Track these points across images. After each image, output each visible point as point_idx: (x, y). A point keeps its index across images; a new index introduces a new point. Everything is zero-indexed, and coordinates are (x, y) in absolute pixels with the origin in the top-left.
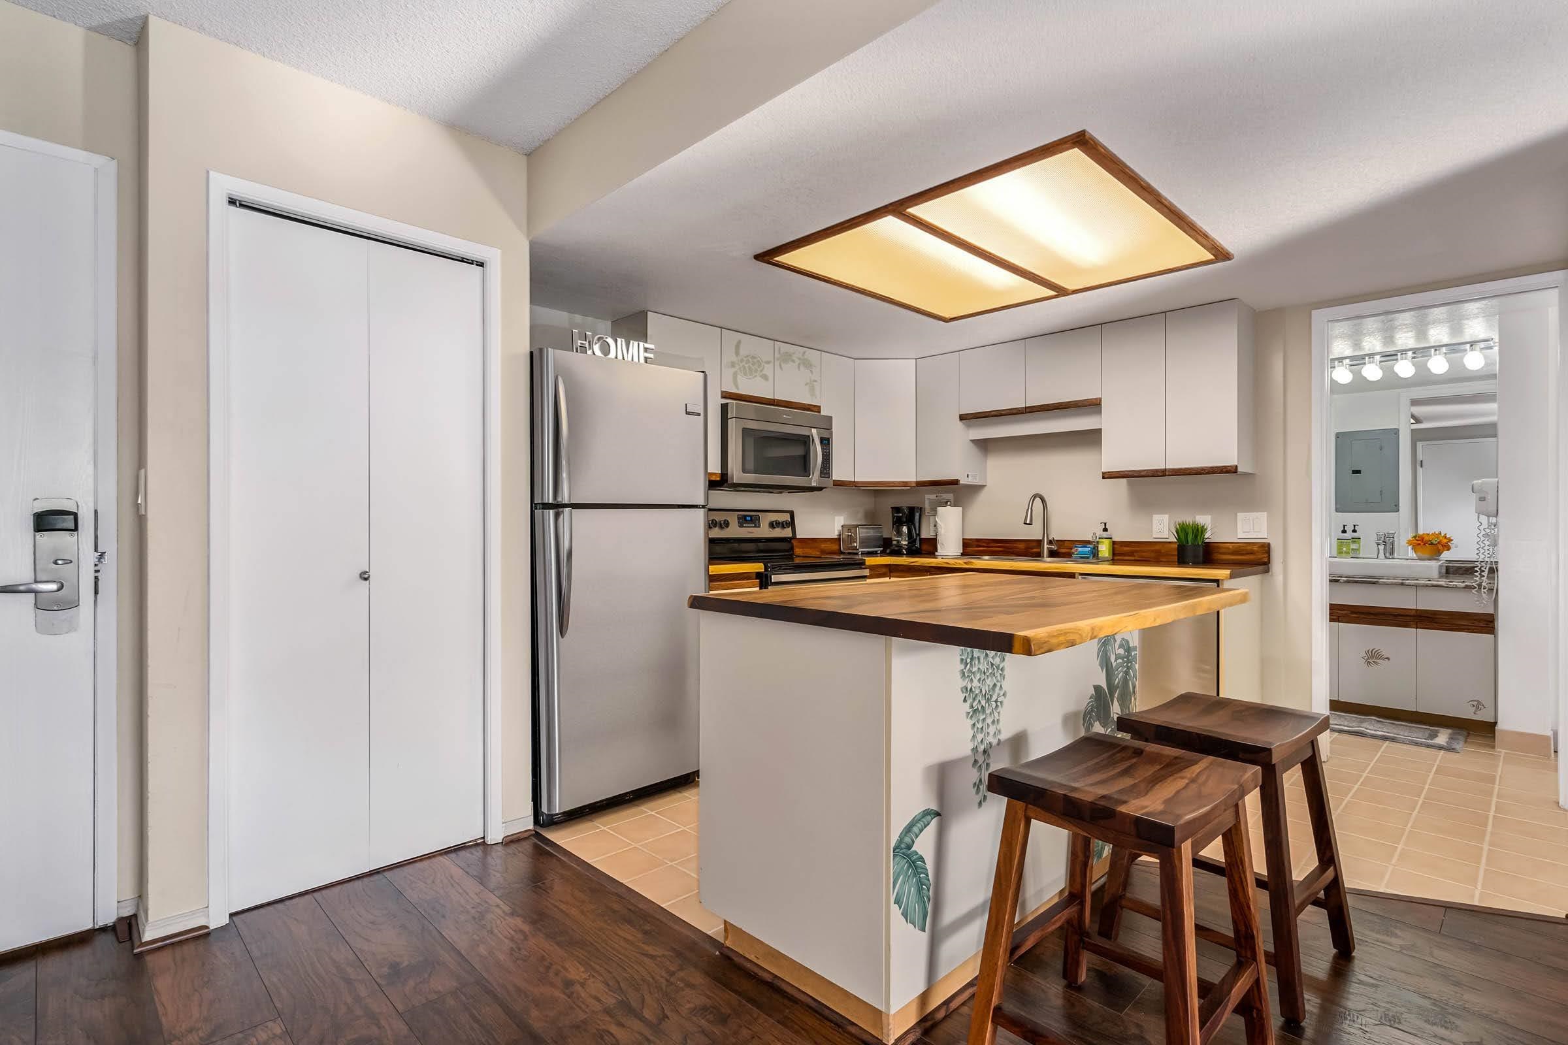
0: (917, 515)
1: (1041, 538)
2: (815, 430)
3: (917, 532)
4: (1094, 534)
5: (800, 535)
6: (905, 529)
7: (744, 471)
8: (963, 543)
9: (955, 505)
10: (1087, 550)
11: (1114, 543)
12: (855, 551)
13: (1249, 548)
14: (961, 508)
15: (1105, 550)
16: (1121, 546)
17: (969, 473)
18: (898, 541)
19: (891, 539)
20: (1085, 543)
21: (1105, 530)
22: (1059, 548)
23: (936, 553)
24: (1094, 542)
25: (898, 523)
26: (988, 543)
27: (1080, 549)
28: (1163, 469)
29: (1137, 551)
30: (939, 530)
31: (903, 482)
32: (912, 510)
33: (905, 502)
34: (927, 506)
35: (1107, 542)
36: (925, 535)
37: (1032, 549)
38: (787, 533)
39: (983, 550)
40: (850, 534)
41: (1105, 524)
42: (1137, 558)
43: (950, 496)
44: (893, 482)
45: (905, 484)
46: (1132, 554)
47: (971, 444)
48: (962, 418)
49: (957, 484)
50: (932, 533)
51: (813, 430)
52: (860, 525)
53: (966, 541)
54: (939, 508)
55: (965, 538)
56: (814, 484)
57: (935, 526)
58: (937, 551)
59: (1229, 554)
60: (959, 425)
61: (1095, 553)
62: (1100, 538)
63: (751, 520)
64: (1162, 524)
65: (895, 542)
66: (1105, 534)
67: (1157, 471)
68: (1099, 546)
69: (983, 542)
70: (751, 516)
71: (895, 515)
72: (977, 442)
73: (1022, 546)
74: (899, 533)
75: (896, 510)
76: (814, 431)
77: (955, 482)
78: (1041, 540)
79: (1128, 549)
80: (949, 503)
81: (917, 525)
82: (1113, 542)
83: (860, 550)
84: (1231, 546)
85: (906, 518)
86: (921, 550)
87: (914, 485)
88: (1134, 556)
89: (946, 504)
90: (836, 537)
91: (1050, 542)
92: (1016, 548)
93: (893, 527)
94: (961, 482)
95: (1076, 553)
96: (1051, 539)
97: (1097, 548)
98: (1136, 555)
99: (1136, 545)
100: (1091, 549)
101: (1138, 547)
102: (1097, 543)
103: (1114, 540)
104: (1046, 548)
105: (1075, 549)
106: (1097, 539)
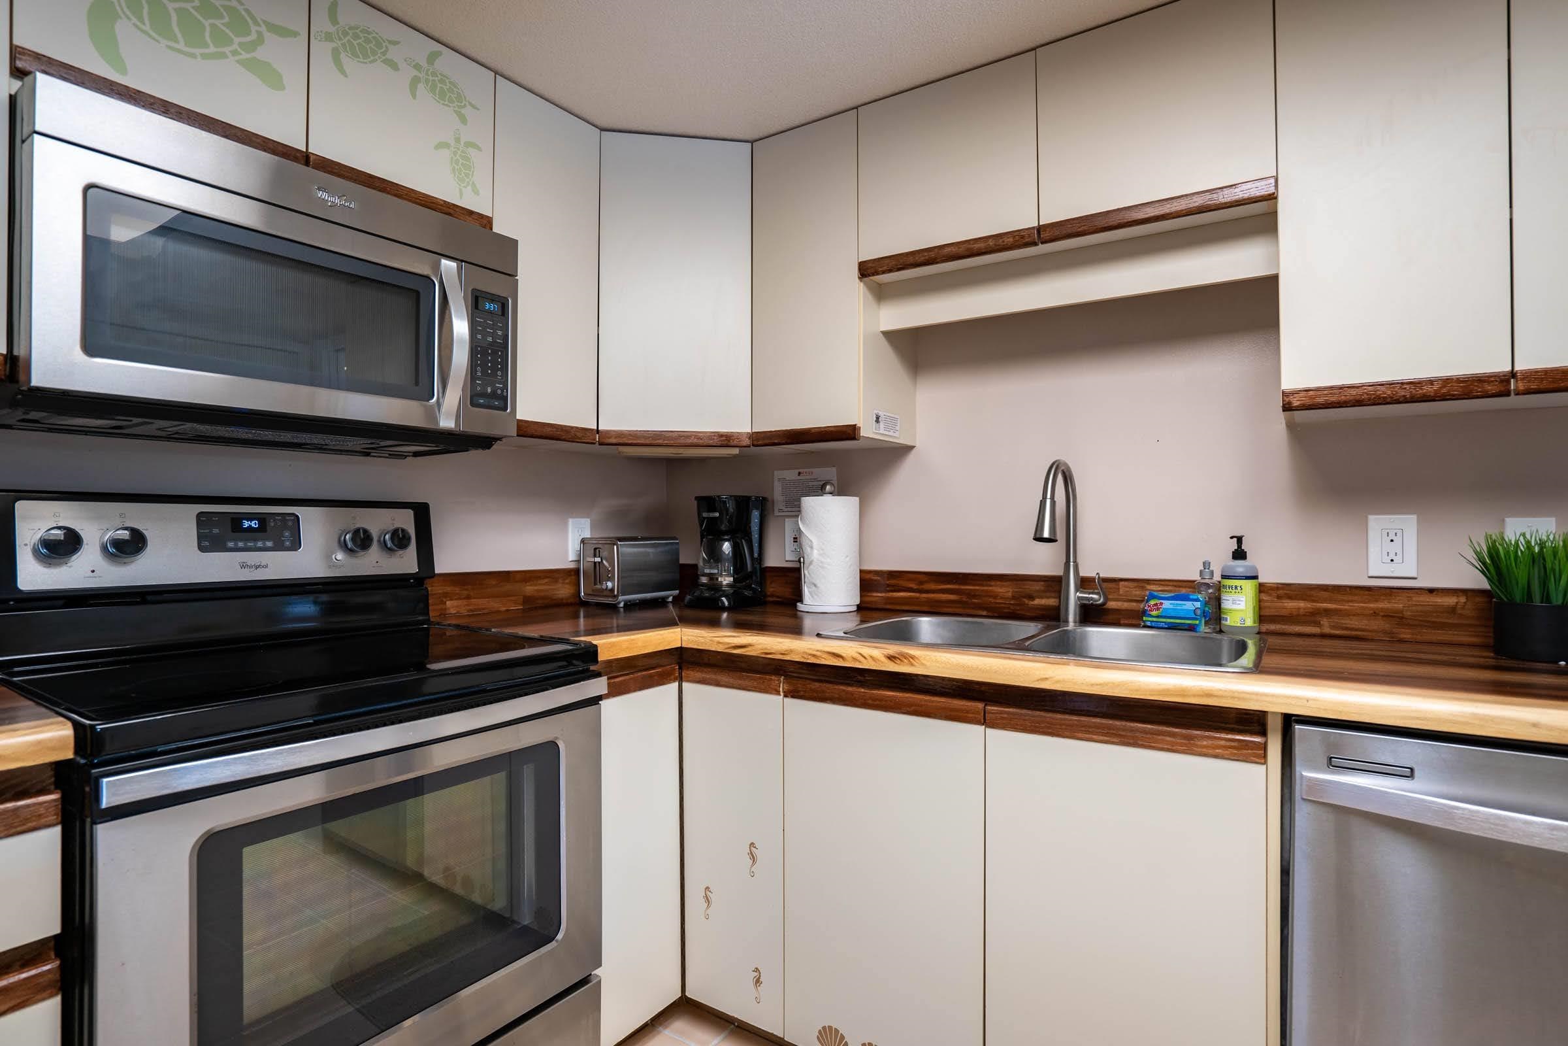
0: (755, 514)
1: (1061, 573)
2: (453, 265)
3: (756, 555)
4: (1206, 564)
5: (447, 561)
6: (726, 547)
7: (92, 345)
8: (862, 580)
9: (841, 491)
10: (1189, 606)
11: (1262, 589)
12: (610, 601)
14: (854, 500)
15: (1241, 606)
16: (1279, 597)
17: (881, 413)
18: (712, 577)
19: (695, 567)
20: (1181, 588)
21: (1239, 554)
22: (1107, 599)
23: (800, 606)
24: (1208, 586)
25: (711, 534)
26: (921, 583)
27: (1167, 604)
28: (1505, 374)
29: (1327, 612)
30: (807, 550)
31: (721, 435)
32: (744, 504)
33: (726, 489)
34: (778, 494)
35: (1249, 587)
36: (773, 560)
37: (1032, 598)
38: (406, 562)
39: (910, 598)
40: (598, 560)
41: (1240, 540)
42: (1327, 630)
43: (831, 473)
44: (696, 435)
45: (726, 440)
47: (883, 342)
48: (866, 270)
49: (854, 438)
50: (790, 556)
51: (445, 262)
52: (620, 539)
53: (868, 576)
54: (803, 499)
55: (865, 568)
56: (447, 422)
57: (795, 540)
58: (801, 601)
60: (858, 289)
61: (1215, 616)
62: (1224, 577)
63: (263, 527)
64: (1397, 540)
65: (704, 580)
66: (1240, 567)
67: (1481, 380)
68: (1224, 596)
69: (910, 580)
70: (263, 519)
71: (705, 515)
72: (895, 338)
73: (1004, 591)
74: (714, 556)
75: (708, 503)
76: (448, 266)
77: (849, 433)
78: (1066, 578)
79: (1302, 604)
80: (828, 488)
81: (755, 536)
82: (1261, 585)
83: (621, 598)
85: (730, 521)
86: (765, 596)
87: (747, 442)
88: (1318, 624)
89: (820, 490)
90: (572, 566)
91: (1085, 583)
92: (989, 594)
93: (702, 541)
94: (863, 433)
95: (1154, 613)
96: (1082, 574)
97: (1218, 601)
98: (1325, 622)
99: (1325, 594)
100: (1198, 604)
101: (1330, 601)
102: (1219, 588)
103: (1261, 580)
104: (1074, 596)
105: (1152, 602)
106: (1217, 577)
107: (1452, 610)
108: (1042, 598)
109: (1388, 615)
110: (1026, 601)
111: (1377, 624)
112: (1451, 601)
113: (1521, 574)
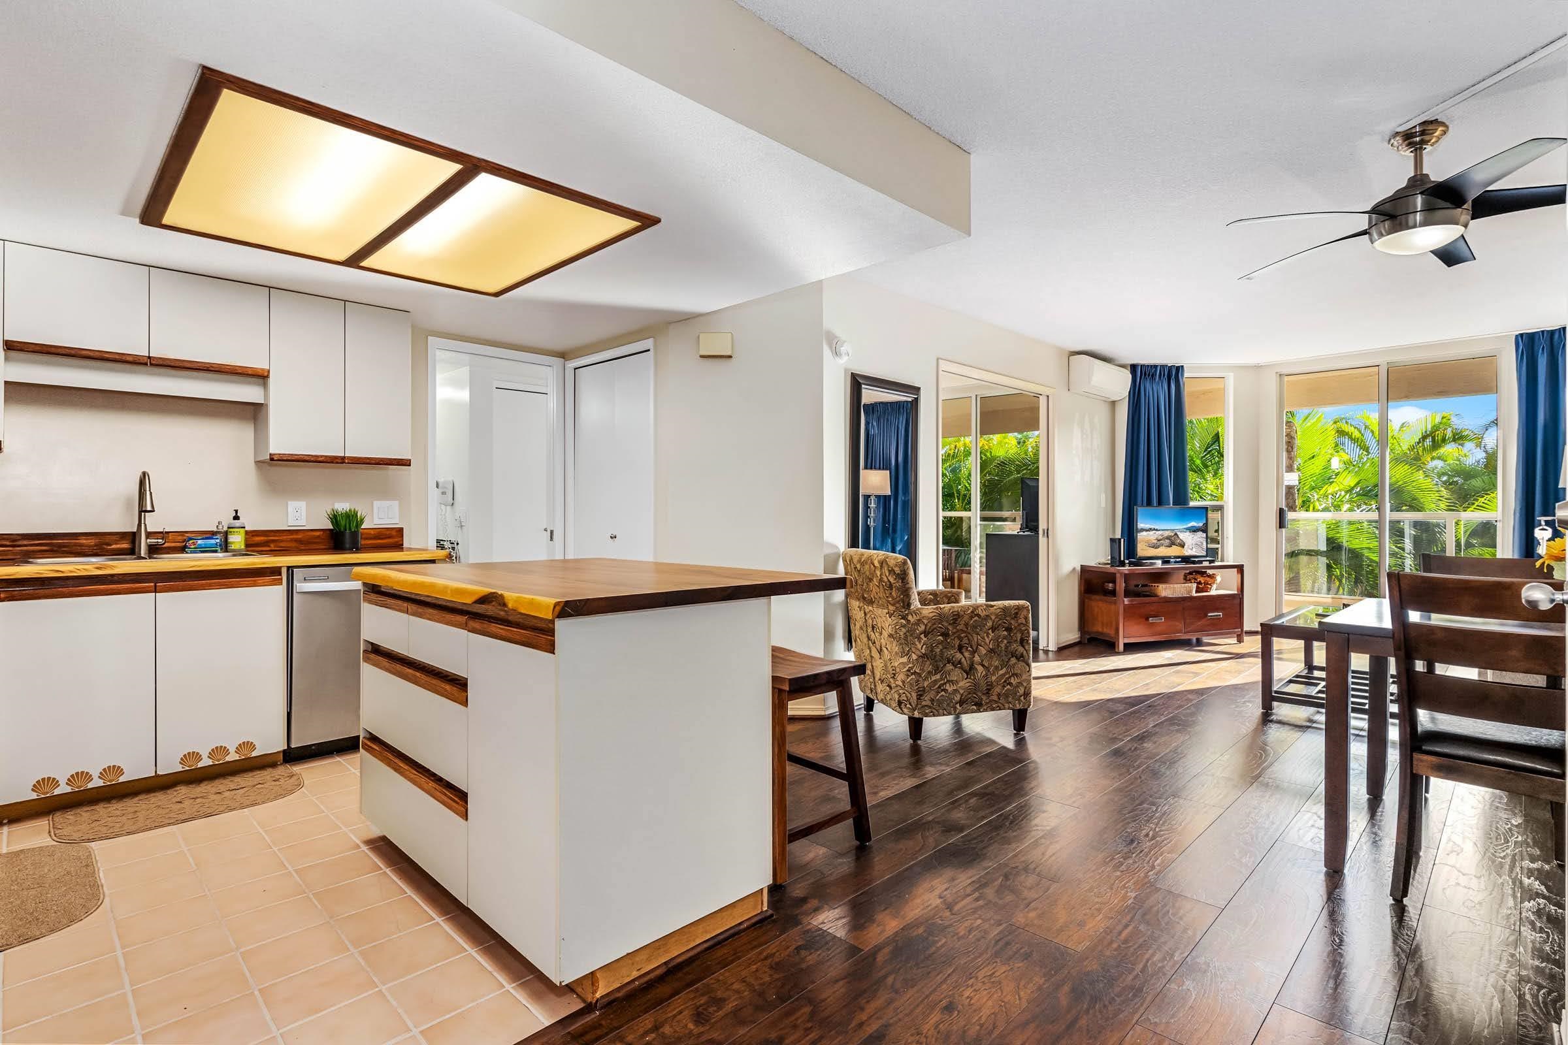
1: (136, 531)
4: (219, 524)
10: (213, 541)
11: (247, 533)
13: (388, 533)
15: (237, 540)
16: (253, 536)
20: (206, 535)
21: (236, 518)
22: (164, 542)
24: (221, 532)
27: (200, 542)
29: (273, 541)
35: (241, 532)
37: (110, 545)
41: (236, 511)
42: (272, 549)
46: (266, 543)
48: (13, 346)
59: (371, 539)
61: (225, 547)
62: (228, 528)
64: (299, 512)
66: (237, 523)
67: (336, 458)
68: (229, 536)
78: (134, 534)
79: (262, 538)
82: (246, 531)
84: (372, 532)
88: (268, 546)
91: (149, 535)
92: (81, 545)
95: (193, 547)
96: (148, 530)
97: (226, 539)
98: (272, 545)
99: (273, 534)
100: (218, 541)
101: (274, 536)
102: (226, 534)
103: (246, 529)
104: (144, 543)
105: (191, 542)
106: (225, 529)
107: (319, 536)
108: (116, 544)
109: (296, 540)
110: (105, 547)
111: (294, 545)
112: (318, 534)
113: (343, 523)
